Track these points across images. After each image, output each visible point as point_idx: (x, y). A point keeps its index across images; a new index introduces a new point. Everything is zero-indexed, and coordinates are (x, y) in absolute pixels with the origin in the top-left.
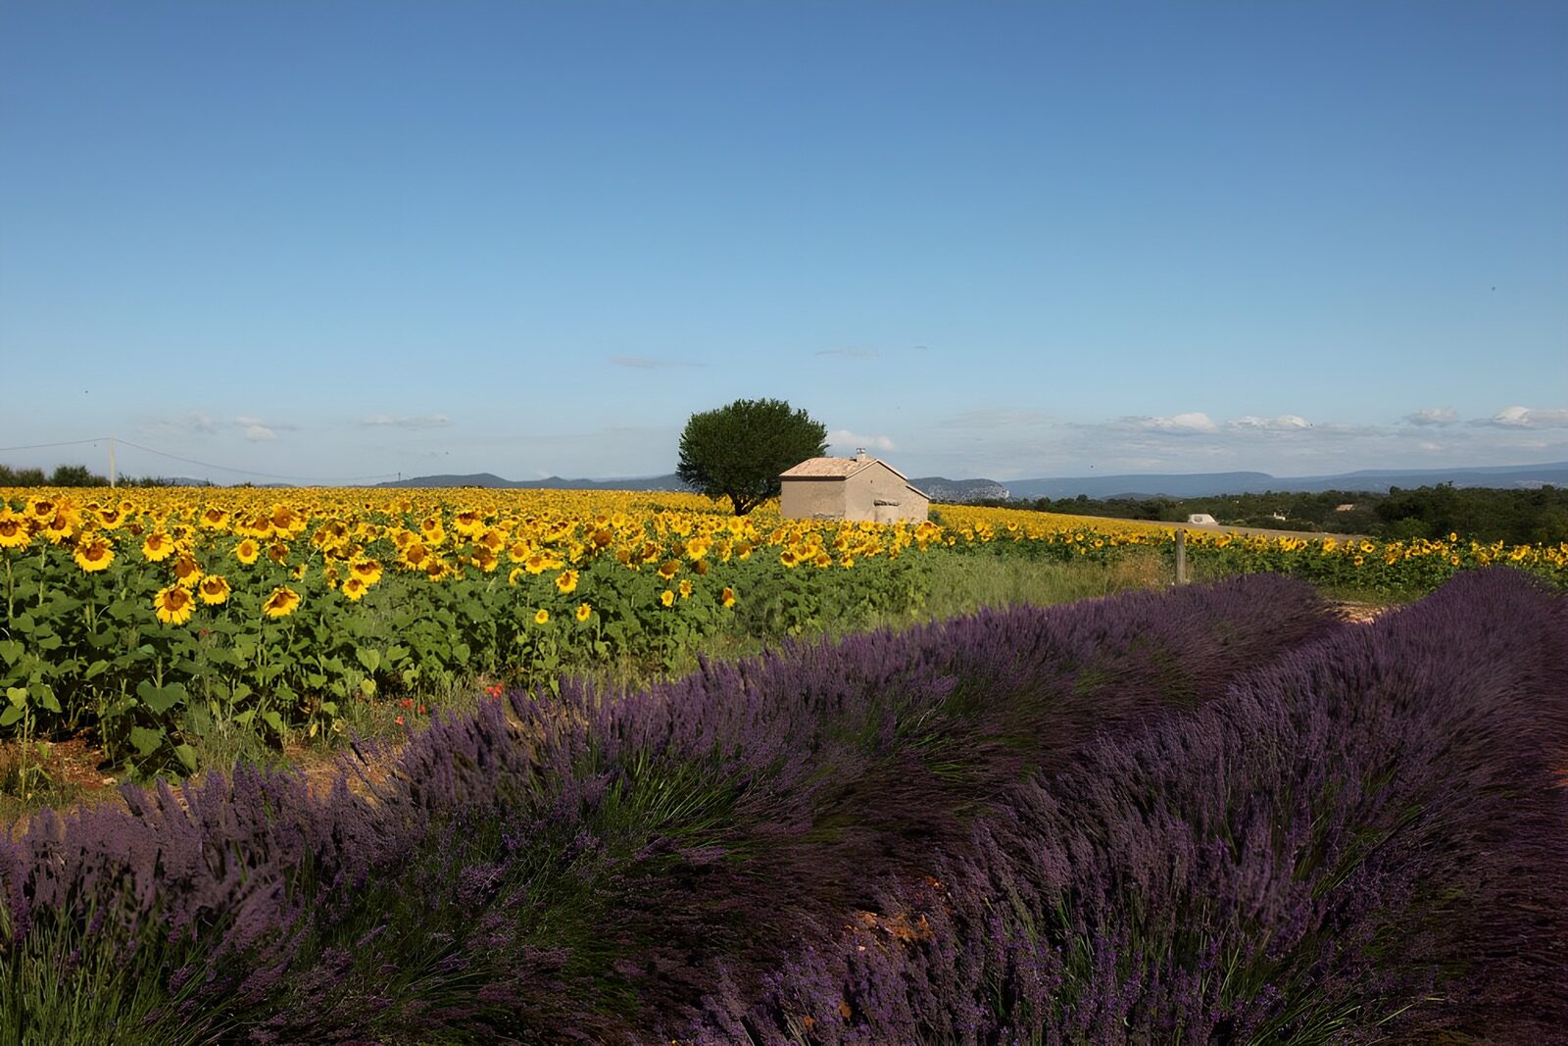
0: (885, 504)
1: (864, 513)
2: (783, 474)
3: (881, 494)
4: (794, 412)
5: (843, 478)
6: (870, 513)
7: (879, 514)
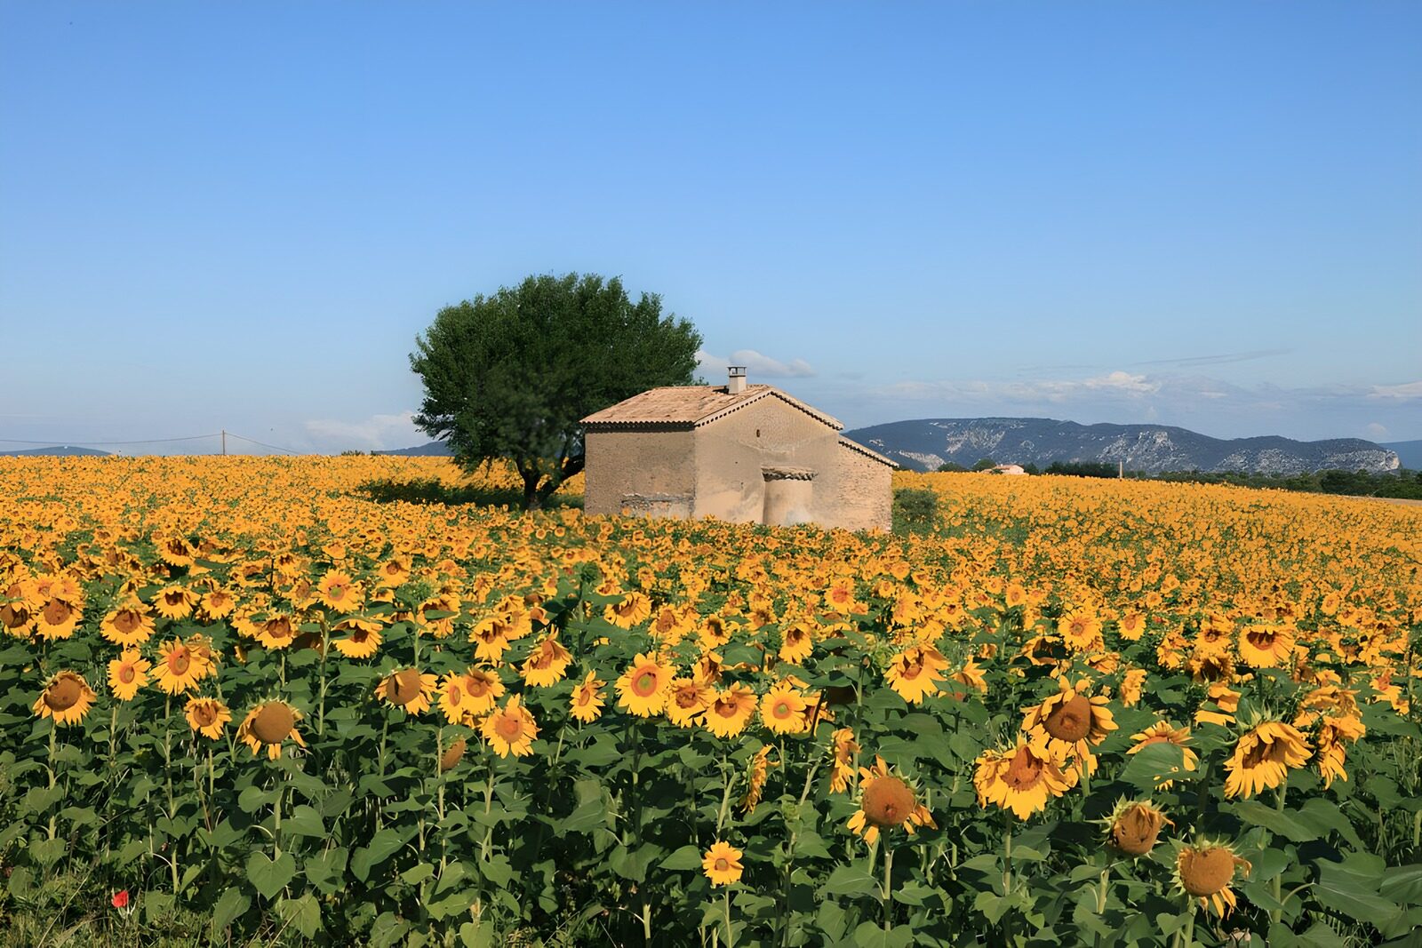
0: (783, 477)
1: (739, 495)
2: (587, 420)
3: (781, 458)
4: (634, 300)
5: (688, 426)
6: (754, 495)
7: (772, 496)
